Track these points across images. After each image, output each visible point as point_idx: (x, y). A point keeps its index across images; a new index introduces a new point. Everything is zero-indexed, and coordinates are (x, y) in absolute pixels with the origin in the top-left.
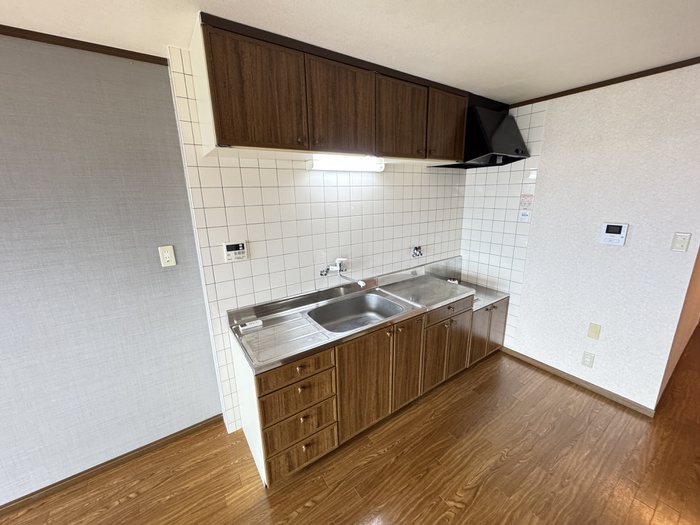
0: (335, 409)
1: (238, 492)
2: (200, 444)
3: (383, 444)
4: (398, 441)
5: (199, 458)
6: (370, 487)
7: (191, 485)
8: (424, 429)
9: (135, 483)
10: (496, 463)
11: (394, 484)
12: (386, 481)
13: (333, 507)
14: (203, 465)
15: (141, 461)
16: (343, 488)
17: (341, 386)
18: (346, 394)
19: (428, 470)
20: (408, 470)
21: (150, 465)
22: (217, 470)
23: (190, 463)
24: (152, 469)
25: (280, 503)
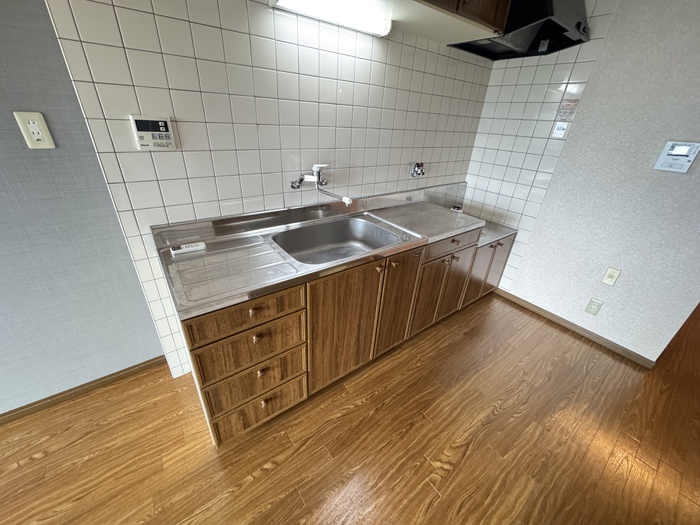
0: (304, 359)
1: (180, 450)
2: (136, 390)
3: (361, 394)
4: (378, 390)
5: (133, 409)
6: (343, 444)
7: (119, 442)
8: (408, 377)
9: (44, 439)
10: (488, 417)
11: (373, 440)
12: (363, 437)
13: (298, 470)
14: (138, 417)
15: (55, 412)
16: (311, 445)
17: (313, 333)
18: (320, 341)
19: (412, 424)
20: (389, 425)
21: (67, 417)
22: (155, 423)
23: (120, 414)
24: (69, 422)
25: (232, 464)
